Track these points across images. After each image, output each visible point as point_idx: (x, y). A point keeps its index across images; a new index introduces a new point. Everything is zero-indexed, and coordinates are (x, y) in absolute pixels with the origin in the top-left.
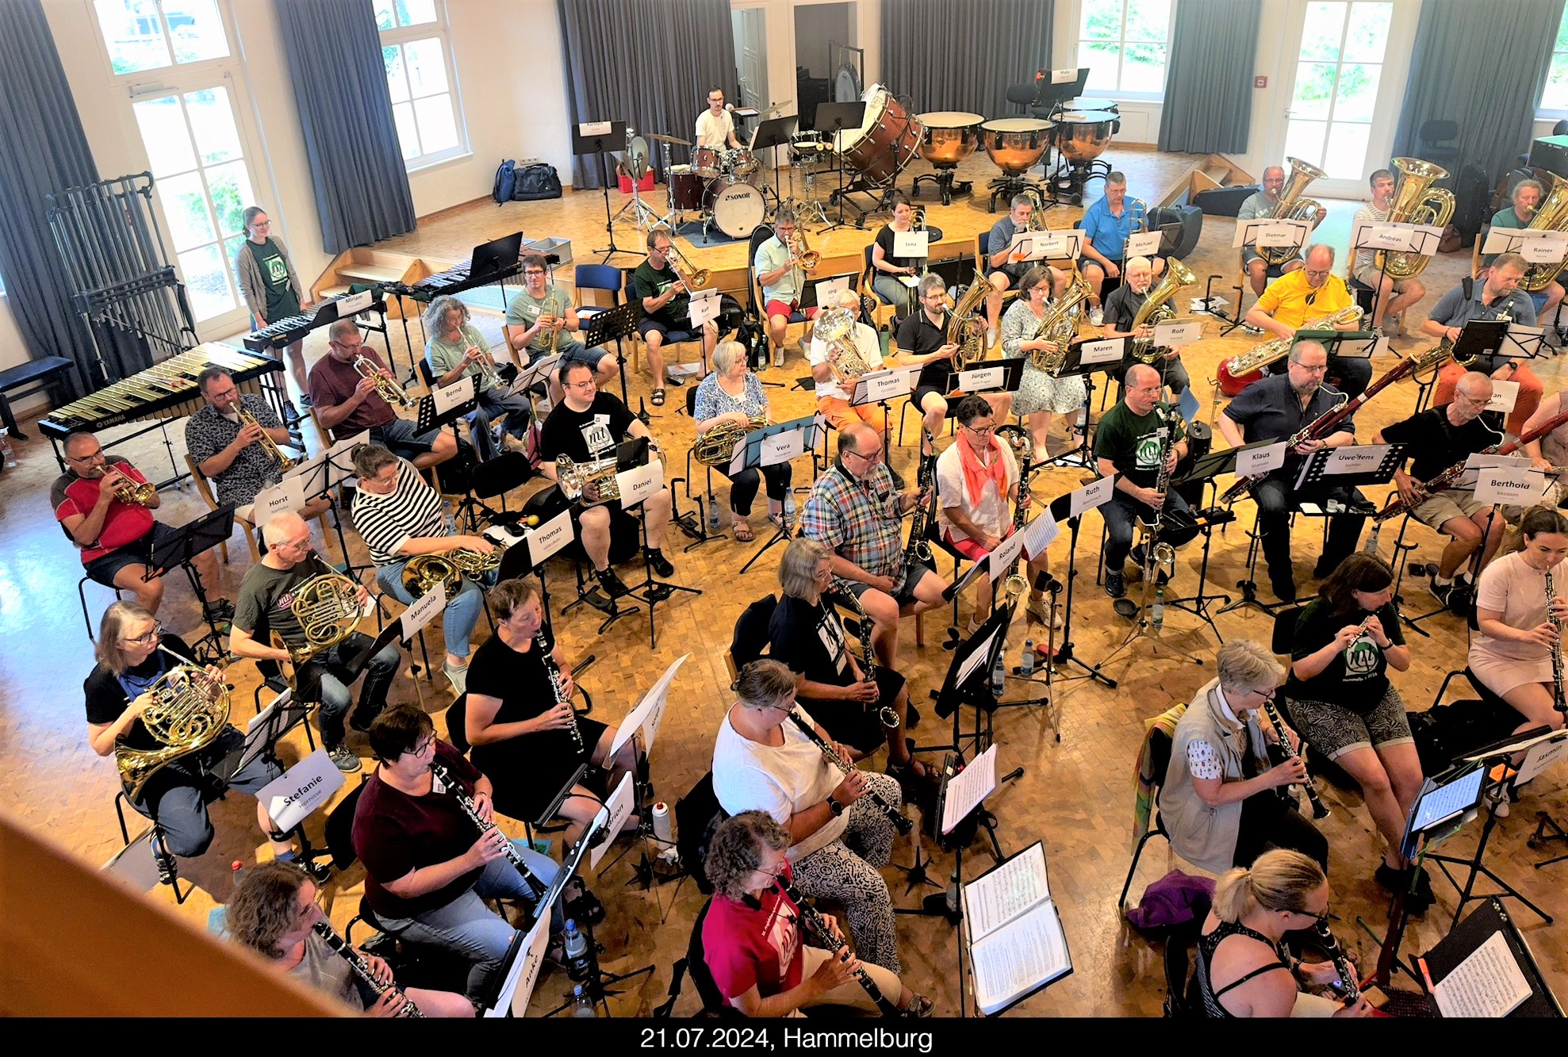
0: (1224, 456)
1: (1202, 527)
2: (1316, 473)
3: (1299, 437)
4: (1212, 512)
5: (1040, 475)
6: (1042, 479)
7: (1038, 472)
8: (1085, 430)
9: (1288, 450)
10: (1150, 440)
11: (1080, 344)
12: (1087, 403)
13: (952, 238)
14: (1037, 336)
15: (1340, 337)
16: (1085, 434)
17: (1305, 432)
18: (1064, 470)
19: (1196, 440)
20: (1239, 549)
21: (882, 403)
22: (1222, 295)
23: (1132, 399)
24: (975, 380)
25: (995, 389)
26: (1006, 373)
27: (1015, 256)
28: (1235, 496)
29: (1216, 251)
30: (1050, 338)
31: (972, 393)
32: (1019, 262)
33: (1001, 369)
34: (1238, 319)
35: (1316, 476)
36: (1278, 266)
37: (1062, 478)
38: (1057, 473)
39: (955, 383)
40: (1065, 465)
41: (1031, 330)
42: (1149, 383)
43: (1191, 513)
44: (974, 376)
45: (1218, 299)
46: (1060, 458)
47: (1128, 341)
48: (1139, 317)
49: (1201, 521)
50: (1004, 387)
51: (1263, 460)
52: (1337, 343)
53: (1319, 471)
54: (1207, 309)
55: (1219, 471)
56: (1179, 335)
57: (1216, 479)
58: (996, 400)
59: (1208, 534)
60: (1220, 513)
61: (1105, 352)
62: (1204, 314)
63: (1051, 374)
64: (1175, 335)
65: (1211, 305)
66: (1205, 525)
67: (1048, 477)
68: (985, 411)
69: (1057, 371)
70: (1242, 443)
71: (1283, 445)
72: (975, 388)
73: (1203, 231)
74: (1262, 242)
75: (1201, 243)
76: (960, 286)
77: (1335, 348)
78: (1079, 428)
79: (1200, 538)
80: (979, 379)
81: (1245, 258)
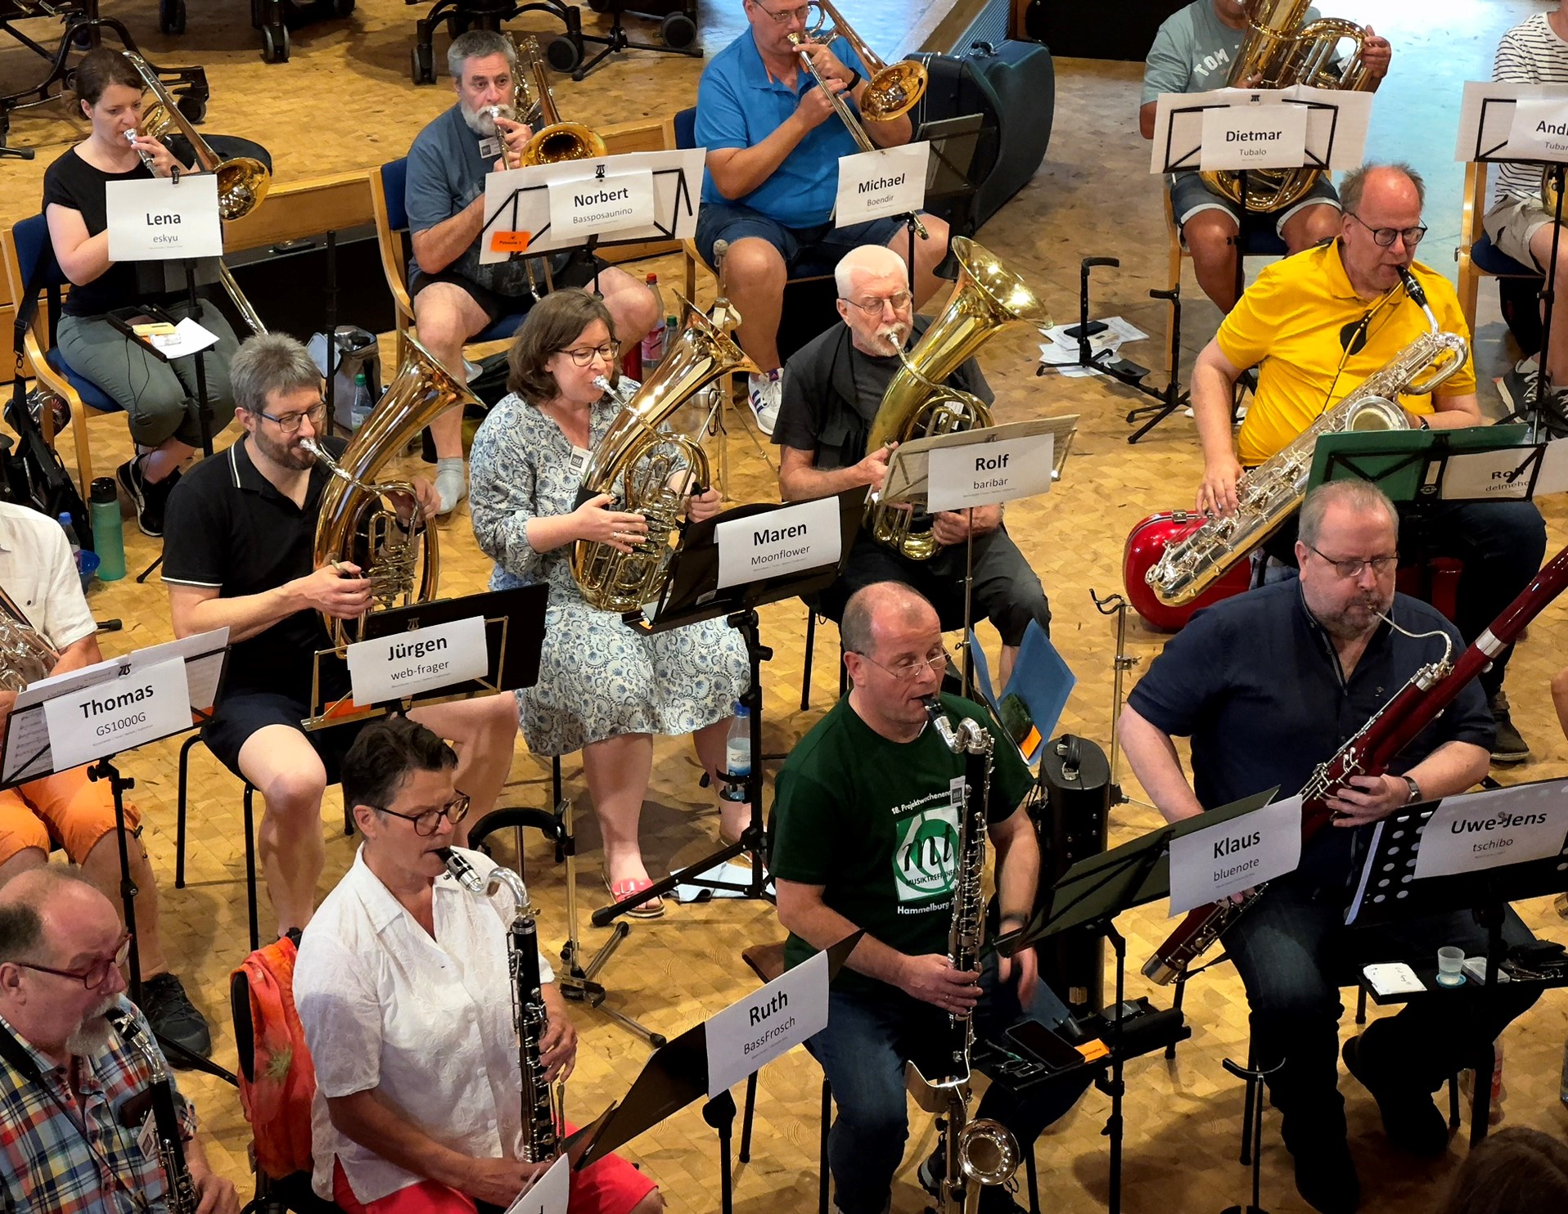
0: (1134, 857)
1: (1096, 1071)
2: (1395, 876)
3: (1335, 771)
4: (1120, 1021)
5: (634, 937)
6: (637, 949)
7: (624, 929)
8: (749, 784)
9: (1312, 814)
10: (931, 815)
11: (711, 524)
12: (751, 700)
13: (302, 173)
14: (584, 494)
15: (1443, 446)
16: (753, 798)
17: (1348, 755)
18: (702, 912)
19: (1068, 794)
20: (1217, 1107)
21: (103, 769)
22: (1127, 312)
23: (870, 689)
24: (400, 665)
25: (469, 688)
26: (492, 633)
27: (500, 240)
28: (1189, 957)
29: (1103, 171)
30: (627, 502)
31: (394, 705)
32: (515, 257)
33: (478, 623)
34: (1173, 387)
35: (1396, 886)
36: (1268, 220)
37: (700, 939)
38: (683, 925)
39: (338, 679)
40: (703, 898)
41: (561, 481)
42: (907, 639)
43: (1064, 1030)
44: (394, 654)
45: (1116, 324)
46: (688, 878)
47: (852, 502)
48: (884, 422)
49: (1093, 1050)
50: (491, 678)
51: (1243, 856)
52: (1435, 465)
53: (1403, 869)
54: (1086, 359)
55: (1128, 900)
56: (997, 474)
57: (1123, 922)
58: (469, 721)
59: (1116, 1090)
60: (1146, 1020)
61: (787, 543)
62: (1079, 373)
63: (631, 618)
64: (986, 475)
65: (1096, 344)
66: (1102, 1062)
67: (653, 942)
68: (436, 755)
69: (649, 610)
70: (1191, 807)
71: (1296, 801)
72: (402, 689)
73: (1060, 113)
74: (1216, 157)
75: (1057, 150)
76: (343, 332)
77: (1431, 478)
78: (735, 779)
79: (1094, 1104)
80: (411, 661)
81: (1177, 201)
